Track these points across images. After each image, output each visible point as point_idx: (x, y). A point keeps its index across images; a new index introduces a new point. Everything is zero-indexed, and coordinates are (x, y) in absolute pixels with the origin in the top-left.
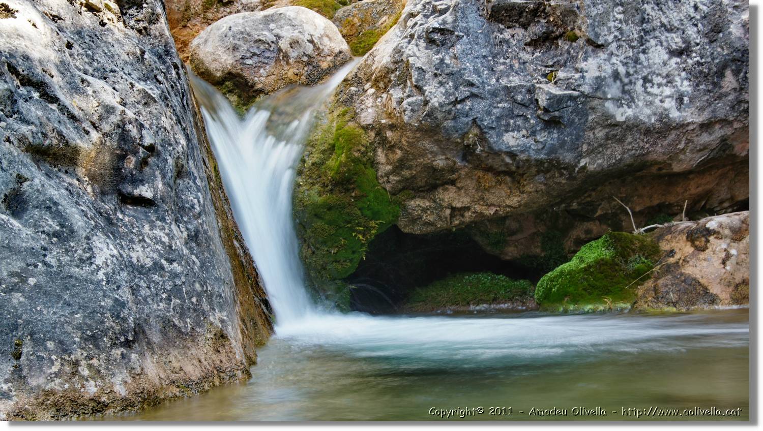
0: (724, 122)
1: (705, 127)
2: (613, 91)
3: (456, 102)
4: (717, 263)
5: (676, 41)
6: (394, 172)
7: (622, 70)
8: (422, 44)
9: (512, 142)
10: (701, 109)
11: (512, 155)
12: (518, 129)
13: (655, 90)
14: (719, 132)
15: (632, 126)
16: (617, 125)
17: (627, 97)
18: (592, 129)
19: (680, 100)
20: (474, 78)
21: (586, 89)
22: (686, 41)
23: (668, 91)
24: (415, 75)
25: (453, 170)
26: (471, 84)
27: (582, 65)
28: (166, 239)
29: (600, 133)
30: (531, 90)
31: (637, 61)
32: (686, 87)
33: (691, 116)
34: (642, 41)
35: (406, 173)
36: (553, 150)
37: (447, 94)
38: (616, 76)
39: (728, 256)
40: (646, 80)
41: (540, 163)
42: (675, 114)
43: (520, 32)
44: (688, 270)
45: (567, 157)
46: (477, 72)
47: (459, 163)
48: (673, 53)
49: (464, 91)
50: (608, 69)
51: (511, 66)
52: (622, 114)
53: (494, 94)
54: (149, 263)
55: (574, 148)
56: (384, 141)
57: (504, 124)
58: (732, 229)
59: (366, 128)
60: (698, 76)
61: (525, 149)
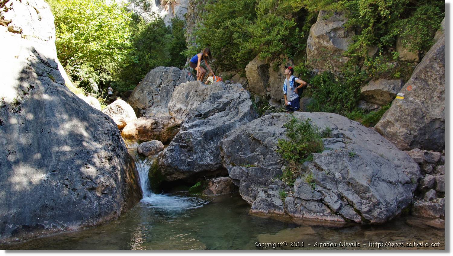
0: (219, 163)
1: (216, 164)
2: (199, 160)
3: (173, 162)
4: (215, 187)
5: (210, 151)
6: (164, 172)
7: (200, 156)
8: (169, 151)
9: (182, 168)
10: (215, 162)
11: (182, 170)
12: (183, 166)
13: (207, 159)
14: (218, 165)
15: (203, 165)
16: (200, 165)
17: (202, 160)
18: (196, 166)
19: (211, 160)
20: (176, 158)
21: (194, 160)
22: (212, 151)
23: (209, 159)
24: (167, 157)
25: (174, 172)
26: (176, 159)
27: (194, 156)
28: (108, 199)
29: (197, 166)
30: (185, 160)
31: (203, 155)
32: (212, 158)
33: (213, 163)
34: (204, 151)
35: (166, 172)
36: (189, 169)
37: (171, 161)
38: (199, 157)
39: (217, 186)
40: (205, 157)
41: (187, 171)
42: (210, 163)
43: (185, 149)
44: (210, 189)
45: (192, 170)
46: (177, 157)
47: (175, 171)
48: (210, 153)
49: (175, 160)
50: (198, 156)
51: (183, 155)
52: (201, 163)
53: (179, 160)
54: (104, 203)
55: (193, 168)
56: (162, 167)
57: (181, 165)
58: (218, 182)
59: (159, 165)
60: (214, 156)
61: (184, 169)
